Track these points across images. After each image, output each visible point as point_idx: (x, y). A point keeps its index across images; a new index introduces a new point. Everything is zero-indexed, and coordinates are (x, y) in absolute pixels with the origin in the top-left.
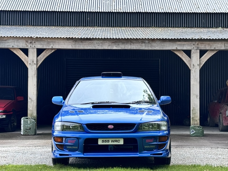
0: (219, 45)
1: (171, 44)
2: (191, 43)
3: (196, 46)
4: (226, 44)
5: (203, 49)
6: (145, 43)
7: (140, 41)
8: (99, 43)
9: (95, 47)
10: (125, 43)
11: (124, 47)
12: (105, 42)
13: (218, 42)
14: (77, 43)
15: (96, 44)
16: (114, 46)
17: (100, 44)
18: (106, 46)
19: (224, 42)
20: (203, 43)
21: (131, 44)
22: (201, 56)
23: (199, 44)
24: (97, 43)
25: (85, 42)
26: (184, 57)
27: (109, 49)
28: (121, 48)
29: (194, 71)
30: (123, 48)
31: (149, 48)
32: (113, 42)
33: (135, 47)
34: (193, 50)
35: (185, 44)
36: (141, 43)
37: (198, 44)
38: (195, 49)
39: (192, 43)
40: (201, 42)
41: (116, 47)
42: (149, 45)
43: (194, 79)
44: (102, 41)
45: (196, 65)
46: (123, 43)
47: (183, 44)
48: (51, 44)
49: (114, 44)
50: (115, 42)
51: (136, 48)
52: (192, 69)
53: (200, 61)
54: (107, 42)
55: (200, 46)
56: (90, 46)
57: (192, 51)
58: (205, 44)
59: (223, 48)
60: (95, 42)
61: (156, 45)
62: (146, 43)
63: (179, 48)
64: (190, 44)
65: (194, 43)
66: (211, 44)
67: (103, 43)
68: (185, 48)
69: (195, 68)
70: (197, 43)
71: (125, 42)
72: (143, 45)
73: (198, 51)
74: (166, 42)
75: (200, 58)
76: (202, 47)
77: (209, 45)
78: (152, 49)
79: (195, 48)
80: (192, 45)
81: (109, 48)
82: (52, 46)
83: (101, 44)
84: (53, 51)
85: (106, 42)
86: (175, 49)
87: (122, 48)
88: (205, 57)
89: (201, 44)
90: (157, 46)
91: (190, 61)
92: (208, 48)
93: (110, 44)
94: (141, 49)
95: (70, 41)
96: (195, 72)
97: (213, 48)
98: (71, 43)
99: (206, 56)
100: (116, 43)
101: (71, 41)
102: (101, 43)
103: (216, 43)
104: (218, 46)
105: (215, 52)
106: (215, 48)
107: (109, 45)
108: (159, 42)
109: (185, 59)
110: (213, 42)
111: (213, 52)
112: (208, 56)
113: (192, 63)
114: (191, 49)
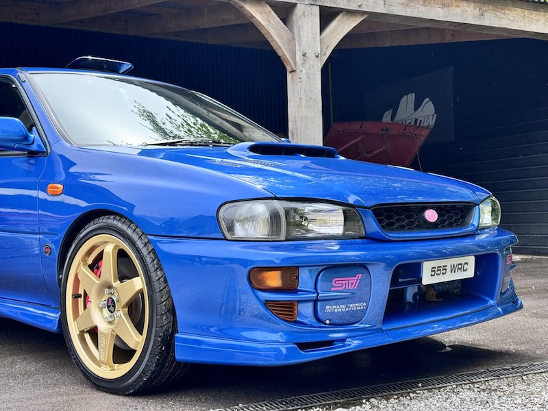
5: (329, 5)
22: (323, 27)
26: (272, 27)
29: (307, 74)
34: (303, 6)
38: (307, 3)
43: (307, 101)
45: (311, 54)
52: (299, 68)
53: (321, 41)
57: (299, 9)
59: (380, 9)
69: (308, 64)
73: (317, 10)
75: (322, 29)
88: (332, 32)
91: (291, 41)
92: (341, 3)
96: (309, 78)
97: (354, 7)
99: (335, 29)
104: (367, 1)
105: (358, 20)
106: (360, 6)
109: (279, 35)
111: (352, 19)
112: (341, 28)
113: (297, 48)
114: (294, 2)
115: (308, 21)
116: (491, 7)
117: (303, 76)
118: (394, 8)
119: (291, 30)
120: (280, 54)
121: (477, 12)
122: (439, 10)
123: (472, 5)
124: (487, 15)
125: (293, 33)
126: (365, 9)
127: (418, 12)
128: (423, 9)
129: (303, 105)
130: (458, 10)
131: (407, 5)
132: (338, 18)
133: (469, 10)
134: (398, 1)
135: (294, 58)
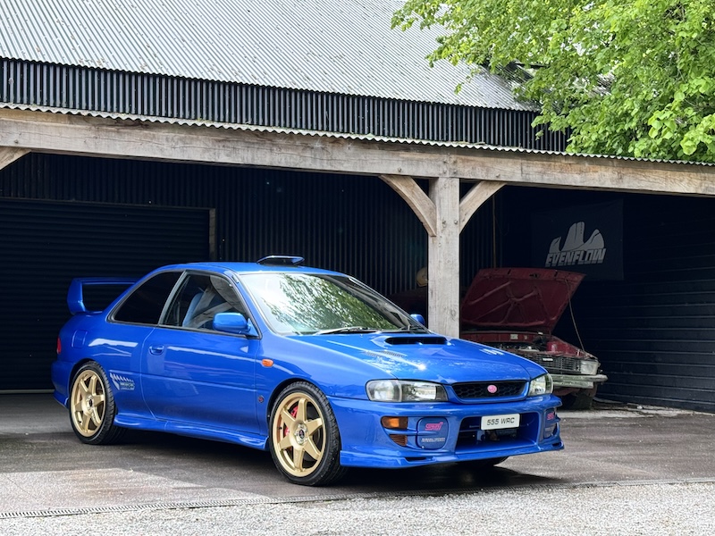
0: (508, 169)
1: (386, 157)
2: (436, 156)
3: (451, 166)
4: (524, 167)
5: (468, 177)
6: (313, 148)
7: (298, 143)
8: (175, 139)
9: (162, 150)
10: (256, 146)
11: (253, 159)
12: (195, 136)
13: (506, 160)
14: (103, 134)
15: (165, 143)
16: (222, 153)
17: (177, 143)
18: (197, 152)
19: (520, 161)
20: (468, 161)
21: (271, 150)
23: (459, 161)
24: (167, 140)
25: (128, 134)
26: (417, 198)
27: (206, 160)
28: (243, 159)
29: (447, 239)
30: (250, 162)
31: (325, 165)
32: (220, 141)
33: (283, 161)
34: (444, 180)
35: (422, 160)
36: (301, 148)
37: (455, 162)
38: (448, 176)
39: (441, 158)
40: (463, 157)
41: (227, 155)
42: (325, 157)
43: (445, 264)
44: (183, 135)
45: (450, 222)
46: (249, 145)
47: (418, 161)
48: (13, 130)
49: (221, 144)
50: (223, 140)
51: (286, 162)
52: (439, 234)
53: (460, 210)
54: (200, 137)
55: (461, 169)
56: (147, 146)
57: (441, 182)
58: (473, 163)
59: (517, 177)
60: (163, 134)
61: (344, 158)
62: (317, 149)
63: (406, 172)
64: (436, 160)
65: (445, 157)
66: (489, 165)
67: (187, 141)
68: (423, 172)
69: (447, 231)
70: (454, 157)
71: (253, 143)
72: (308, 154)
73: (457, 182)
74: (370, 151)
75: (460, 200)
76: (466, 170)
77: (483, 165)
78: (333, 169)
79: (448, 172)
80: (441, 163)
81: (207, 157)
82: (15, 137)
83: (180, 144)
84: (17, 156)
85: (197, 139)
86: (396, 172)
87: (246, 162)
88: (471, 200)
89: (463, 161)
90: (348, 161)
91: (433, 210)
92: (480, 175)
93: (210, 145)
94: (302, 165)
95: (79, 126)
96: (447, 243)
97: (492, 177)
98: (84, 132)
99: (474, 197)
100: (228, 144)
101: (84, 127)
102: (181, 139)
103: (501, 162)
104: (505, 172)
105: (497, 188)
106: (497, 177)
107: (207, 150)
108: (352, 150)
109: (421, 205)
110: (492, 159)
111: (491, 187)
112: (478, 197)
113: (438, 216)
114: (436, 176)
115: (447, 191)
116: (630, 171)
117: (443, 241)
118: (531, 176)
119: (433, 200)
120: (422, 221)
121: (616, 176)
122: (576, 176)
123: (611, 170)
124: (626, 179)
125: (434, 203)
126: (502, 178)
127: (555, 179)
128: (560, 176)
129: (442, 267)
130: (596, 176)
131: (545, 173)
132: (478, 187)
133: (606, 174)
134: (536, 170)
135: (435, 225)
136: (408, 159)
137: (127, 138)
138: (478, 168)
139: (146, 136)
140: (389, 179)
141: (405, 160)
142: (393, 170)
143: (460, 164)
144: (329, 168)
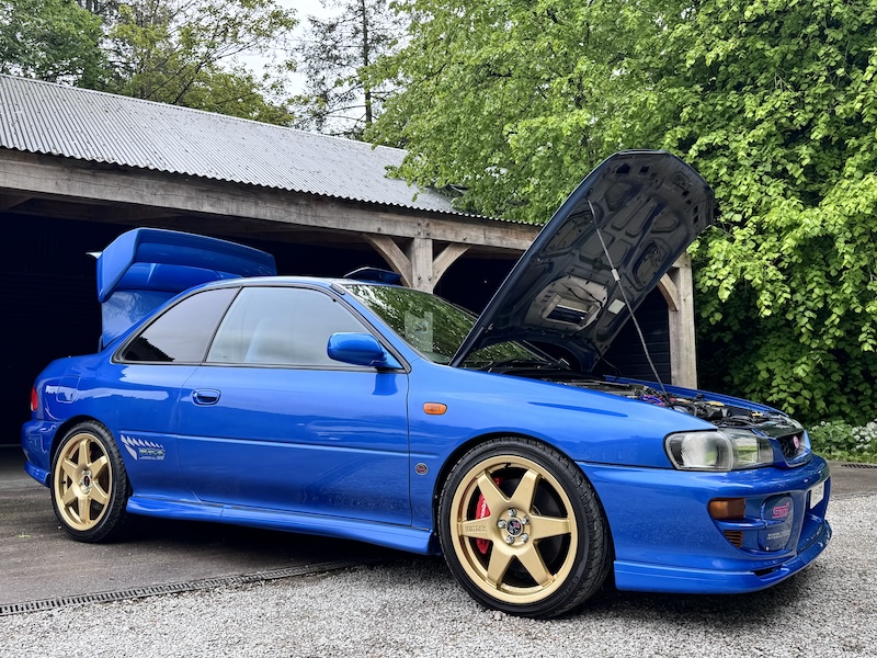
0: (473, 234)
1: (367, 217)
2: (412, 219)
3: (425, 228)
4: (486, 233)
5: (440, 239)
6: (298, 204)
7: (283, 197)
8: (156, 186)
9: (142, 197)
10: (241, 199)
11: (237, 210)
12: (177, 185)
13: (471, 226)
14: (76, 176)
15: (145, 189)
16: (206, 203)
17: (158, 190)
18: (179, 200)
19: (483, 227)
20: (439, 224)
21: (256, 204)
22: (436, 254)
23: (431, 223)
24: (147, 186)
25: (105, 178)
26: (394, 256)
27: (189, 209)
28: (228, 210)
30: (235, 213)
31: (310, 220)
32: (203, 191)
33: (268, 214)
34: (418, 240)
35: (399, 222)
36: (286, 204)
37: (428, 225)
38: (422, 236)
39: (417, 220)
40: (435, 221)
41: (211, 206)
42: (309, 213)
44: (165, 183)
45: (425, 278)
46: (234, 197)
47: (396, 222)
49: (204, 195)
50: (207, 191)
51: (272, 216)
53: (434, 267)
54: (183, 186)
55: (434, 231)
56: (125, 191)
57: (417, 242)
58: (444, 227)
59: (481, 241)
60: (143, 181)
61: (328, 215)
62: (302, 205)
63: (385, 231)
64: (411, 222)
65: (420, 219)
66: (458, 229)
67: (170, 189)
68: (400, 232)
69: (422, 286)
70: (427, 221)
71: (239, 196)
72: (293, 209)
73: (430, 243)
74: (352, 209)
75: (434, 259)
76: (438, 232)
77: (452, 229)
78: (318, 225)
79: (422, 233)
80: (416, 225)
81: (190, 206)
83: (161, 192)
85: (179, 188)
86: (376, 231)
87: (230, 213)
88: (442, 260)
89: (435, 224)
90: (331, 218)
91: (409, 267)
92: (450, 237)
93: (194, 194)
94: (287, 220)
95: (50, 167)
97: (460, 240)
98: (55, 173)
99: (445, 257)
100: (211, 194)
101: (55, 168)
102: (162, 187)
103: (467, 227)
104: (471, 235)
105: (463, 250)
106: (464, 239)
107: (189, 199)
108: (335, 208)
109: (399, 262)
110: (460, 224)
111: (458, 249)
112: (449, 258)
113: (414, 272)
114: (412, 236)
115: (423, 251)
118: (492, 240)
119: (409, 258)
125: (411, 261)
126: (469, 241)
128: (515, 241)
131: (503, 239)
132: (447, 249)
134: (496, 235)
135: (411, 281)
136: (387, 220)
137: (103, 182)
138: (448, 232)
139: (124, 181)
140: (369, 237)
141: (383, 220)
142: (373, 228)
143: (432, 226)
144: (313, 224)
